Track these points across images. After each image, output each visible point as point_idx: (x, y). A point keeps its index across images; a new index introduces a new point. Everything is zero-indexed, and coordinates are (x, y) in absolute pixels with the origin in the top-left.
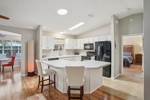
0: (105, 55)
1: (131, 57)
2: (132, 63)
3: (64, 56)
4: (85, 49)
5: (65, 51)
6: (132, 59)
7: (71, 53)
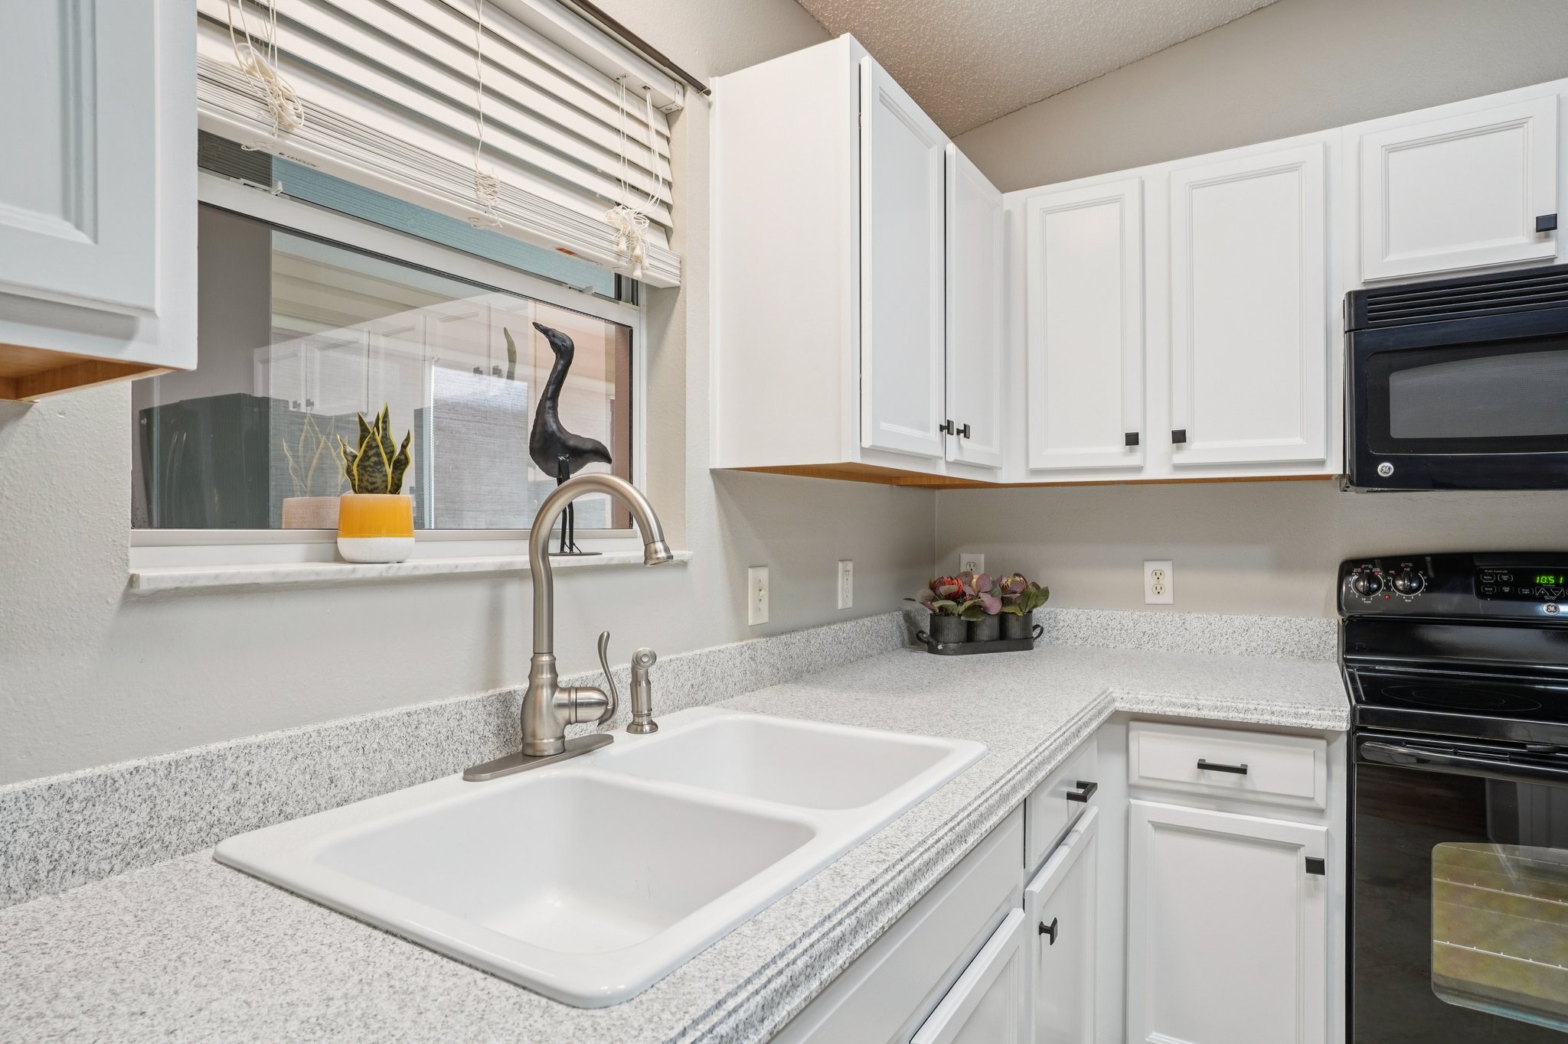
7: (846, 617)
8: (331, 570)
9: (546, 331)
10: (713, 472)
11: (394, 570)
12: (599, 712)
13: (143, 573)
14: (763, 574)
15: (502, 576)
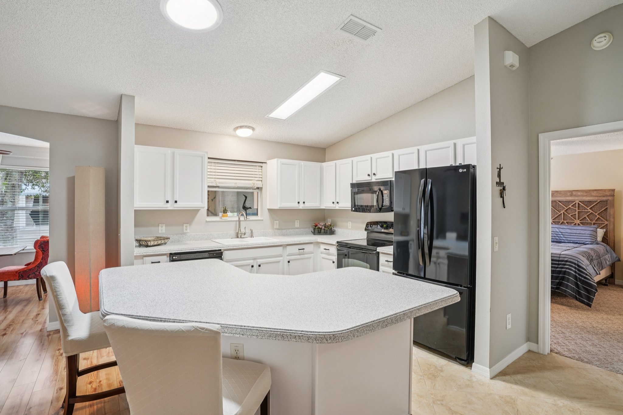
0: (451, 236)
1: (601, 248)
2: (608, 282)
3: (257, 240)
4: (357, 208)
5: (263, 215)
6: (608, 259)
7: (297, 228)
8: (221, 220)
9: (244, 195)
10: (268, 209)
11: (226, 220)
12: (244, 234)
13: (207, 220)
14: (278, 222)
15: (236, 221)
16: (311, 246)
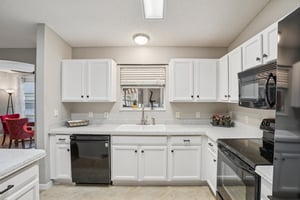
16: (199, 138)
